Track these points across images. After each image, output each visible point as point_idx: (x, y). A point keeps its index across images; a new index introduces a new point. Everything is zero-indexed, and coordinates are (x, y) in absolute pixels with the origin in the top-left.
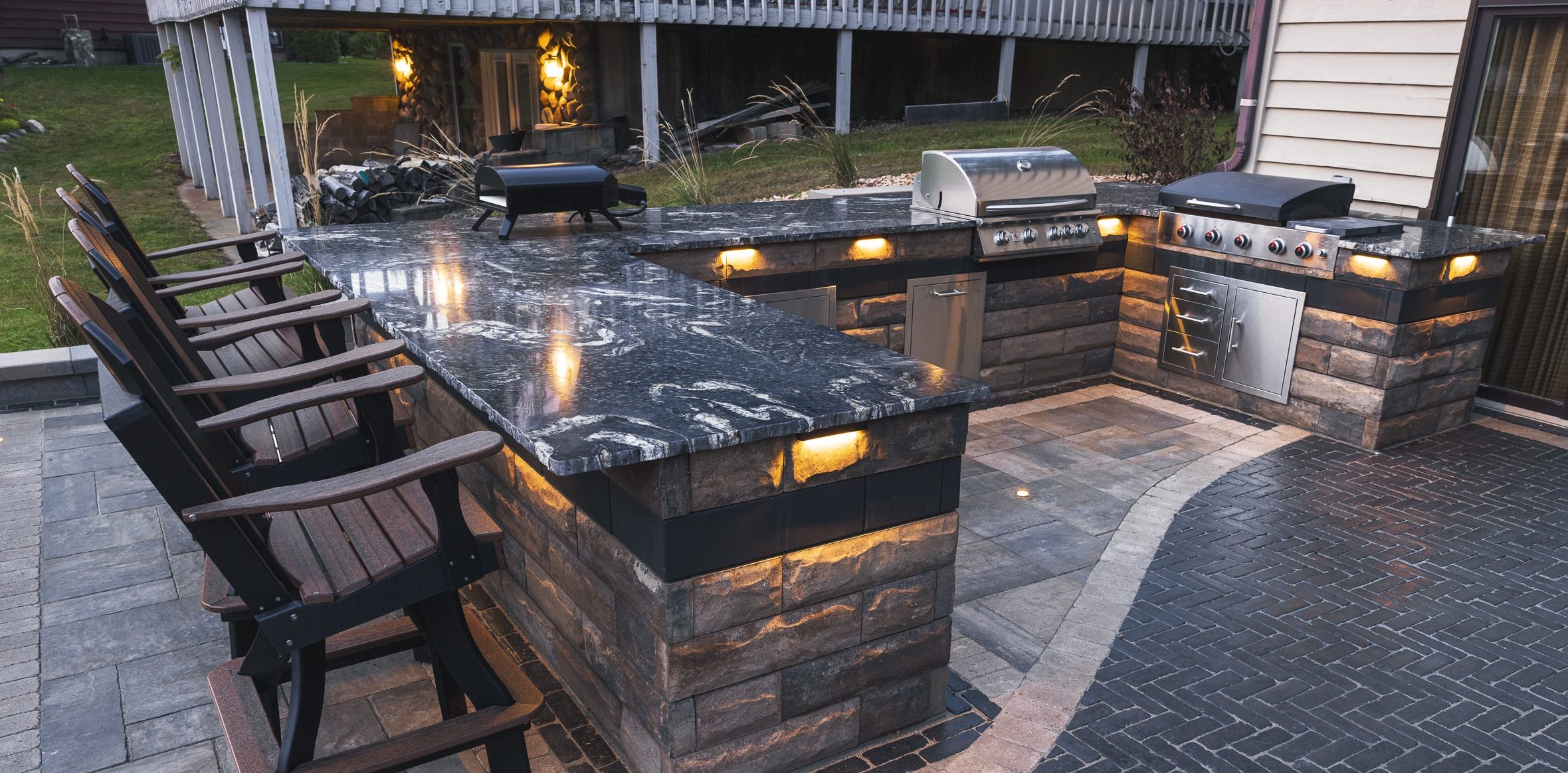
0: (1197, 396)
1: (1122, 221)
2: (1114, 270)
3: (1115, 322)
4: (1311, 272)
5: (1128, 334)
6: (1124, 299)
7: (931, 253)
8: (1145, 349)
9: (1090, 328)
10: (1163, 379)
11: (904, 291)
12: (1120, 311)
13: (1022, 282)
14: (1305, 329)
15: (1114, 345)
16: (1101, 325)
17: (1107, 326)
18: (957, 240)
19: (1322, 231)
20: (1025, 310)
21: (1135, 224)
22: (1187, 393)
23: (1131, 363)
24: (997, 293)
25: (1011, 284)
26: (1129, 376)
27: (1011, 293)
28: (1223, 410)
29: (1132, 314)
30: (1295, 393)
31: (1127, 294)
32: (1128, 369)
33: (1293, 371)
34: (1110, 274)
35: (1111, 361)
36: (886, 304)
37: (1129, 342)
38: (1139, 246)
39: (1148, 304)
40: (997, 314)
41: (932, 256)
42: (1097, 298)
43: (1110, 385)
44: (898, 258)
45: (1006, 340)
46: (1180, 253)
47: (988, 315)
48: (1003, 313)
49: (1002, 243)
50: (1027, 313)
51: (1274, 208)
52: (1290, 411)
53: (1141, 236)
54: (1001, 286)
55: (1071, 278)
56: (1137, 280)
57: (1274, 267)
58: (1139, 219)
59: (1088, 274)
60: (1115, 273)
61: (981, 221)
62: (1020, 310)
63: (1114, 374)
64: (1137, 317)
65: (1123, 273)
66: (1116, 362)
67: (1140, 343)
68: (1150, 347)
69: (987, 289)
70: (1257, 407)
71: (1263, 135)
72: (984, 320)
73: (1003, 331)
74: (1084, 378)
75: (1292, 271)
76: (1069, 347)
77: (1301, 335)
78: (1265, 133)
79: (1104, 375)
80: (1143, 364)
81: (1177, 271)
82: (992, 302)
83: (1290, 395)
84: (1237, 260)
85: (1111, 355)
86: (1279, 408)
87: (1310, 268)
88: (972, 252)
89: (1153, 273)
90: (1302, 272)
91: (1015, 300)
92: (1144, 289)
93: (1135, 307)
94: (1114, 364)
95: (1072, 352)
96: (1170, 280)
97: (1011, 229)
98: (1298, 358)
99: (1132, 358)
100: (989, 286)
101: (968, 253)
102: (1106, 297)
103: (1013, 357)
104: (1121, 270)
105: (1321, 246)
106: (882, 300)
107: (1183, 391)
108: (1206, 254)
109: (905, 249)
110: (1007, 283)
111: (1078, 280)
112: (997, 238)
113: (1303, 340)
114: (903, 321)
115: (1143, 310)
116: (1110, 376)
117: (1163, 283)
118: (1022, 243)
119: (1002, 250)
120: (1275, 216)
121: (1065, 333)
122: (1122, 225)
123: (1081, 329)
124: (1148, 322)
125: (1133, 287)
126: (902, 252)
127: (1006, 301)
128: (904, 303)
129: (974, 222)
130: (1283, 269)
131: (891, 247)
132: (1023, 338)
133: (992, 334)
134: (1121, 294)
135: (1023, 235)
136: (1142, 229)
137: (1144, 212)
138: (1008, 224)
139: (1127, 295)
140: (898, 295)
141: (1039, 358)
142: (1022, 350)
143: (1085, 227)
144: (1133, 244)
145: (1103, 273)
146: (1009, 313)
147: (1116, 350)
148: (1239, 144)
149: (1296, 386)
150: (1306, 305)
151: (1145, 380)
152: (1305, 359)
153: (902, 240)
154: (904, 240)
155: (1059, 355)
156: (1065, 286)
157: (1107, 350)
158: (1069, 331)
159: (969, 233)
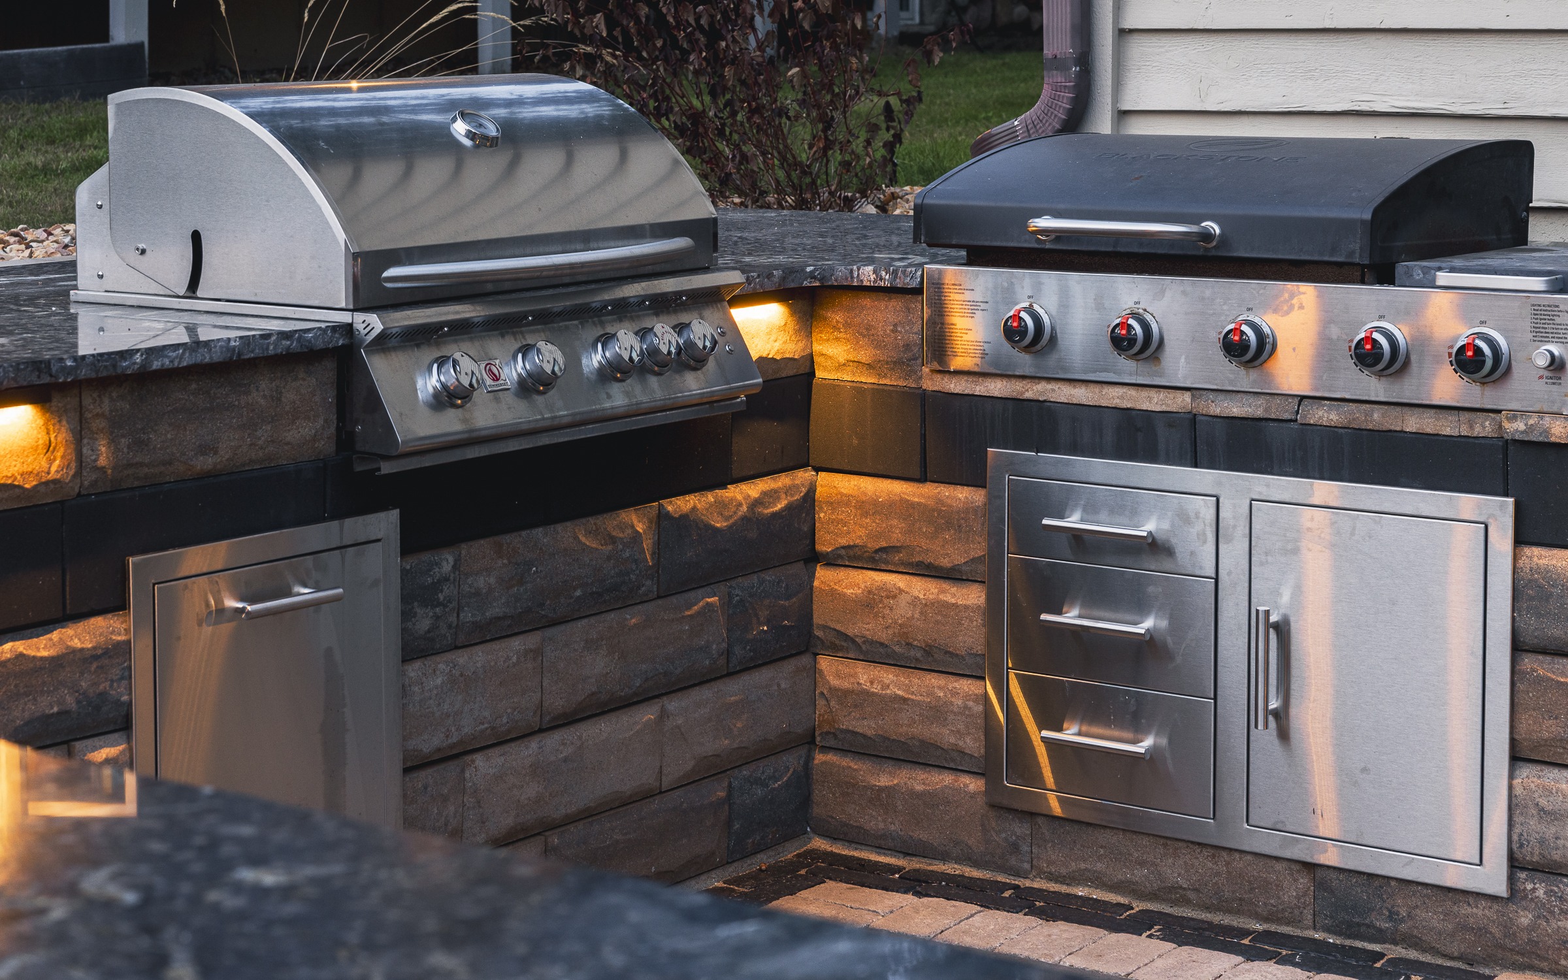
0: (1153, 896)
1: (794, 311)
2: (782, 481)
3: (805, 660)
4: (1521, 426)
5: (860, 699)
6: (824, 576)
7: (204, 449)
8: (927, 746)
9: (733, 690)
10: (1015, 848)
11: (117, 604)
12: (817, 619)
13: (513, 540)
14: (1532, 626)
15: (809, 740)
16: (763, 676)
17: (778, 677)
18: (289, 396)
19: (1536, 283)
20: (532, 640)
21: (837, 317)
22: (1115, 888)
23: (882, 798)
24: (436, 586)
25: (479, 550)
26: (880, 848)
27: (481, 582)
28: (1267, 936)
29: (864, 628)
30: (1532, 853)
31: (836, 560)
32: (874, 822)
33: (1511, 777)
34: (772, 495)
35: (806, 801)
36: (56, 664)
37: (867, 727)
38: (859, 390)
39: (920, 588)
40: (442, 664)
41: (205, 463)
42: (745, 582)
43: (830, 884)
44: (89, 477)
45: (479, 759)
46: (1018, 402)
47: (414, 670)
48: (462, 658)
49: (448, 398)
50: (538, 653)
51: (1346, 225)
52: (1525, 919)
53: (865, 356)
54: (446, 561)
55: (662, 516)
56: (867, 507)
57: (1378, 419)
58: (846, 300)
59: (710, 497)
60: (788, 490)
61: (371, 324)
62: (516, 643)
63: (820, 844)
64: (883, 636)
65: (812, 490)
66: (825, 802)
67: (907, 727)
68: (946, 736)
69: (404, 573)
70: (1392, 916)
71: (1123, 33)
72: (404, 691)
73: (468, 727)
74: (733, 871)
75: (1448, 427)
76: (679, 764)
77: (1518, 647)
78: (1128, 24)
79: (789, 853)
80: (931, 800)
81: (1012, 466)
82: (423, 624)
83: (1514, 863)
84: (1236, 408)
85: (804, 779)
86: (1479, 912)
87: (1514, 415)
88: (345, 439)
89: (922, 479)
90: (1484, 428)
91: (496, 609)
92: (897, 537)
93: (871, 602)
94: (817, 811)
95: (689, 782)
96: (993, 499)
97: (472, 347)
98: (1522, 727)
99: (884, 781)
100: (411, 562)
101: (326, 446)
102: (768, 576)
103: (508, 821)
104: (804, 476)
105: (1541, 335)
106: (41, 647)
107: (1098, 881)
108: (1114, 397)
109: (113, 441)
110: (464, 549)
111: (685, 522)
112: (429, 383)
113: (1528, 662)
114: (123, 725)
115: (902, 610)
116: (815, 855)
117: (968, 510)
118: (509, 398)
119: (450, 423)
120: (1355, 249)
121: (663, 715)
122: (792, 325)
123: (705, 693)
124: (928, 650)
125: (857, 533)
126: (103, 454)
127: (467, 616)
128: (122, 651)
129: (348, 329)
130: (1413, 423)
131: (61, 436)
132: (534, 744)
133: (429, 742)
134: (814, 558)
135: (514, 370)
136: (865, 333)
137: (867, 274)
138: (461, 329)
139: (832, 561)
140: (98, 622)
141: (587, 815)
142: (532, 790)
143: (701, 330)
144: (834, 387)
145: (753, 490)
146: (477, 658)
147: (819, 758)
148: (1058, 63)
149: (1533, 826)
150: (1521, 539)
151: (944, 857)
152: (1549, 729)
153: (100, 406)
154: (106, 405)
155: (646, 795)
156: (647, 544)
157: (791, 761)
158: (673, 704)
159: (327, 371)
